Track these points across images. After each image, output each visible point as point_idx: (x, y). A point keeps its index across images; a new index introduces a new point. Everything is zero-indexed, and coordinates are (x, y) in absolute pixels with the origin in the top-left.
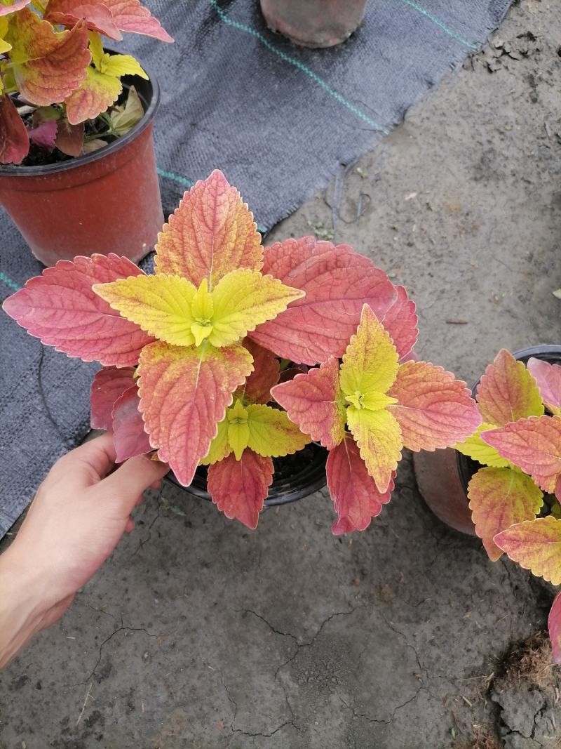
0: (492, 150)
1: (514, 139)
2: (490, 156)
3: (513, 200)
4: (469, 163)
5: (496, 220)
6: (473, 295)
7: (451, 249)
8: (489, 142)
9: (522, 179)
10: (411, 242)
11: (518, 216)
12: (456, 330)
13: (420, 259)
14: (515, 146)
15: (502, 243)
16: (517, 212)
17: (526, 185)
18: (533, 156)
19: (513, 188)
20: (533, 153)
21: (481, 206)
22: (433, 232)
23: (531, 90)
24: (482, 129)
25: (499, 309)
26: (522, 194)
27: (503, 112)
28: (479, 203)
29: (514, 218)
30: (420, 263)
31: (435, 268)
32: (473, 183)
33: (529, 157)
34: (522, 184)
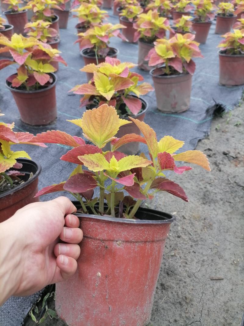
0: (207, 191)
1: (217, 185)
2: (208, 193)
3: (225, 211)
4: (198, 197)
5: (220, 221)
6: (221, 261)
7: (201, 237)
8: (205, 188)
9: (226, 201)
10: (179, 235)
11: (231, 218)
12: (218, 284)
13: (186, 244)
14: (218, 188)
15: (227, 232)
16: (230, 216)
17: (230, 204)
18: (228, 191)
19: (224, 206)
20: (227, 190)
21: (210, 215)
22: (189, 229)
23: (217, 167)
24: (200, 183)
25: (239, 269)
26: (229, 208)
27: (207, 175)
28: (209, 214)
29: (229, 220)
30: (186, 246)
31: (195, 248)
32: (203, 206)
33: (226, 192)
34: (227, 204)
